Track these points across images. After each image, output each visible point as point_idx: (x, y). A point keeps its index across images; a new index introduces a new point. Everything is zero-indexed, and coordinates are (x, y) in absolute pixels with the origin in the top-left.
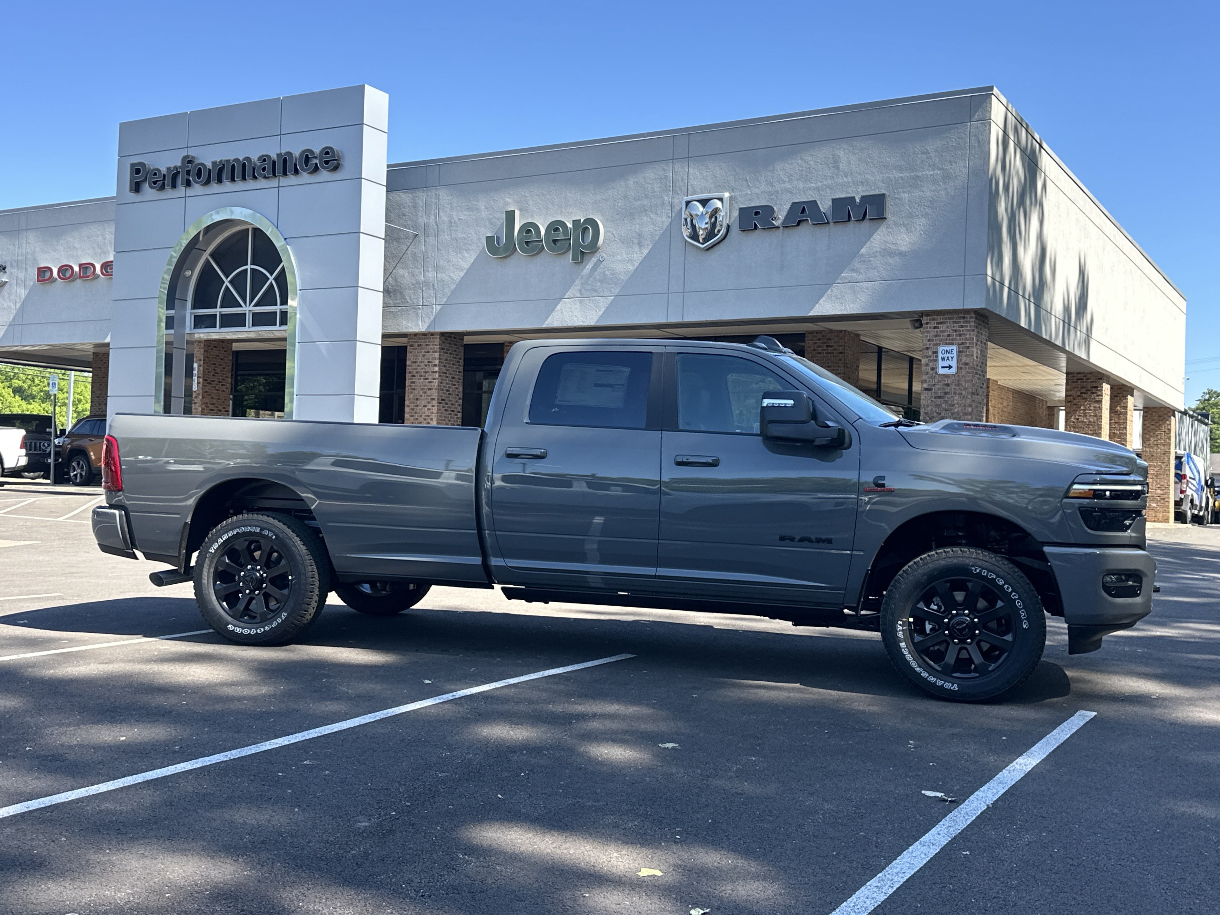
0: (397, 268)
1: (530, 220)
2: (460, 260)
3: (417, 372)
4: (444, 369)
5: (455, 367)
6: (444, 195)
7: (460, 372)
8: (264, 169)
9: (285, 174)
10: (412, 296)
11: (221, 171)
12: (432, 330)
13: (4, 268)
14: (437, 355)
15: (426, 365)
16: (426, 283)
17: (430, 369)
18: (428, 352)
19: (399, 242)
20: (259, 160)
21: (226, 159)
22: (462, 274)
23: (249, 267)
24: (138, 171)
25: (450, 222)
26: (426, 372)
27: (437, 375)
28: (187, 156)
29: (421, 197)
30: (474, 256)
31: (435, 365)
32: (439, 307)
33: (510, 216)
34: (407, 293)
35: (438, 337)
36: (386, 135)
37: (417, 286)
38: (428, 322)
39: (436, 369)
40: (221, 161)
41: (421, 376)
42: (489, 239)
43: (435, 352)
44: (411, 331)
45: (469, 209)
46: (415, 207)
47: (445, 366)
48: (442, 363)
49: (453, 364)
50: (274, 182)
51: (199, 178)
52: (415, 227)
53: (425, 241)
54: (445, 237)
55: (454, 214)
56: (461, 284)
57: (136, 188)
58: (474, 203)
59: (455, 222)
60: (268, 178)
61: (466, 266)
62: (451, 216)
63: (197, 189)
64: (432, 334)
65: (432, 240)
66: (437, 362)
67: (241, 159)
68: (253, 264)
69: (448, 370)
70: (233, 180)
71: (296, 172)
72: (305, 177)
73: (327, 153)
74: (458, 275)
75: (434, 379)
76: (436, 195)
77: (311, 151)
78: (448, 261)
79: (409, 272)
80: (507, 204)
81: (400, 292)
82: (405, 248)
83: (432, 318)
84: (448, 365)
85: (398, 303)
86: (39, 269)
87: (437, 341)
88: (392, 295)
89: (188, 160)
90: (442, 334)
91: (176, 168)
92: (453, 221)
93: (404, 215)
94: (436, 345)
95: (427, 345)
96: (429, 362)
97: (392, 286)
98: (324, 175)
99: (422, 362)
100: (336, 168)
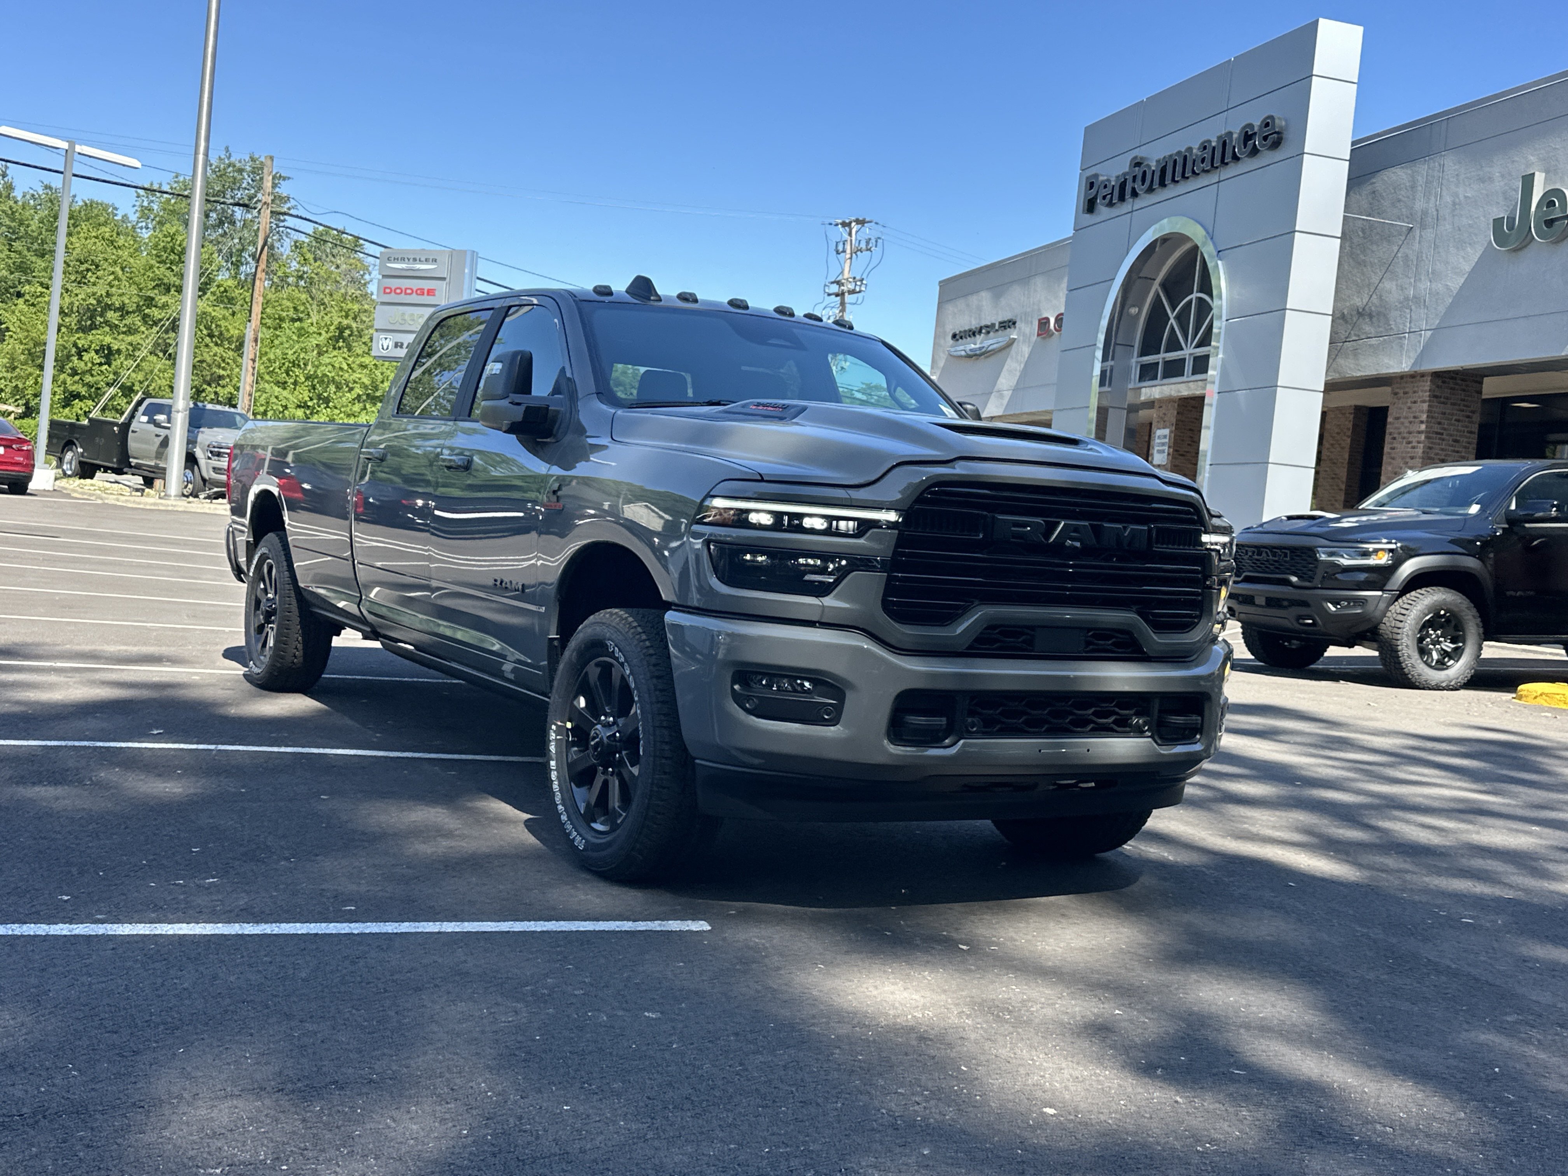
0: (1383, 280)
1: (1558, 186)
2: (1461, 260)
3: (1400, 433)
4: (1437, 428)
5: (1460, 424)
6: (1451, 164)
7: (1471, 432)
8: (1203, 161)
9: (1223, 163)
10: (1398, 320)
11: (1163, 171)
12: (1417, 369)
13: (1014, 323)
14: (1425, 406)
15: (1410, 422)
16: (1417, 299)
17: (1414, 428)
18: (1415, 402)
19: (1389, 241)
20: (1199, 149)
21: (1169, 154)
22: (1462, 280)
23: (1195, 295)
24: (1092, 185)
25: (1454, 204)
26: (1410, 433)
27: (1423, 437)
28: (1135, 158)
29: (1422, 169)
30: (1480, 250)
31: (1422, 422)
32: (1429, 333)
33: (1528, 181)
34: (1394, 314)
35: (1429, 378)
36: (1355, 86)
37: (1405, 303)
38: (1414, 355)
39: (1423, 427)
40: (1165, 157)
41: (1404, 438)
42: (1498, 222)
43: (1424, 402)
44: (1391, 371)
45: (1481, 180)
46: (1413, 187)
47: (1439, 423)
48: (1432, 417)
49: (1458, 421)
50: (1213, 178)
51: (1143, 184)
52: (1411, 217)
53: (1421, 236)
54: (1446, 227)
55: (1461, 191)
56: (1460, 298)
57: (1090, 206)
58: (1488, 169)
59: (1460, 204)
60: (1208, 171)
61: (1467, 268)
62: (1456, 195)
63: (1145, 200)
64: (1423, 375)
65: (1429, 234)
66: (1424, 417)
67: (1183, 150)
68: (1201, 292)
69: (1445, 429)
70: (1174, 180)
71: (1236, 158)
72: (1247, 164)
73: (1267, 125)
74: (1456, 283)
75: (1419, 442)
76: (1440, 165)
77: (1250, 126)
78: (1447, 263)
79: (1397, 285)
80: (1528, 165)
81: (1384, 315)
82: (1395, 248)
83: (1419, 351)
84: (1446, 422)
85: (1381, 332)
86: (1039, 320)
87: (1427, 385)
88: (1374, 319)
89: (1137, 163)
90: (1437, 375)
91: (1125, 174)
92: (1457, 200)
93: (1399, 201)
94: (1426, 391)
95: (1415, 392)
96: (1415, 417)
97: (1376, 307)
98: (1267, 157)
99: (1406, 418)
100: (1276, 144)
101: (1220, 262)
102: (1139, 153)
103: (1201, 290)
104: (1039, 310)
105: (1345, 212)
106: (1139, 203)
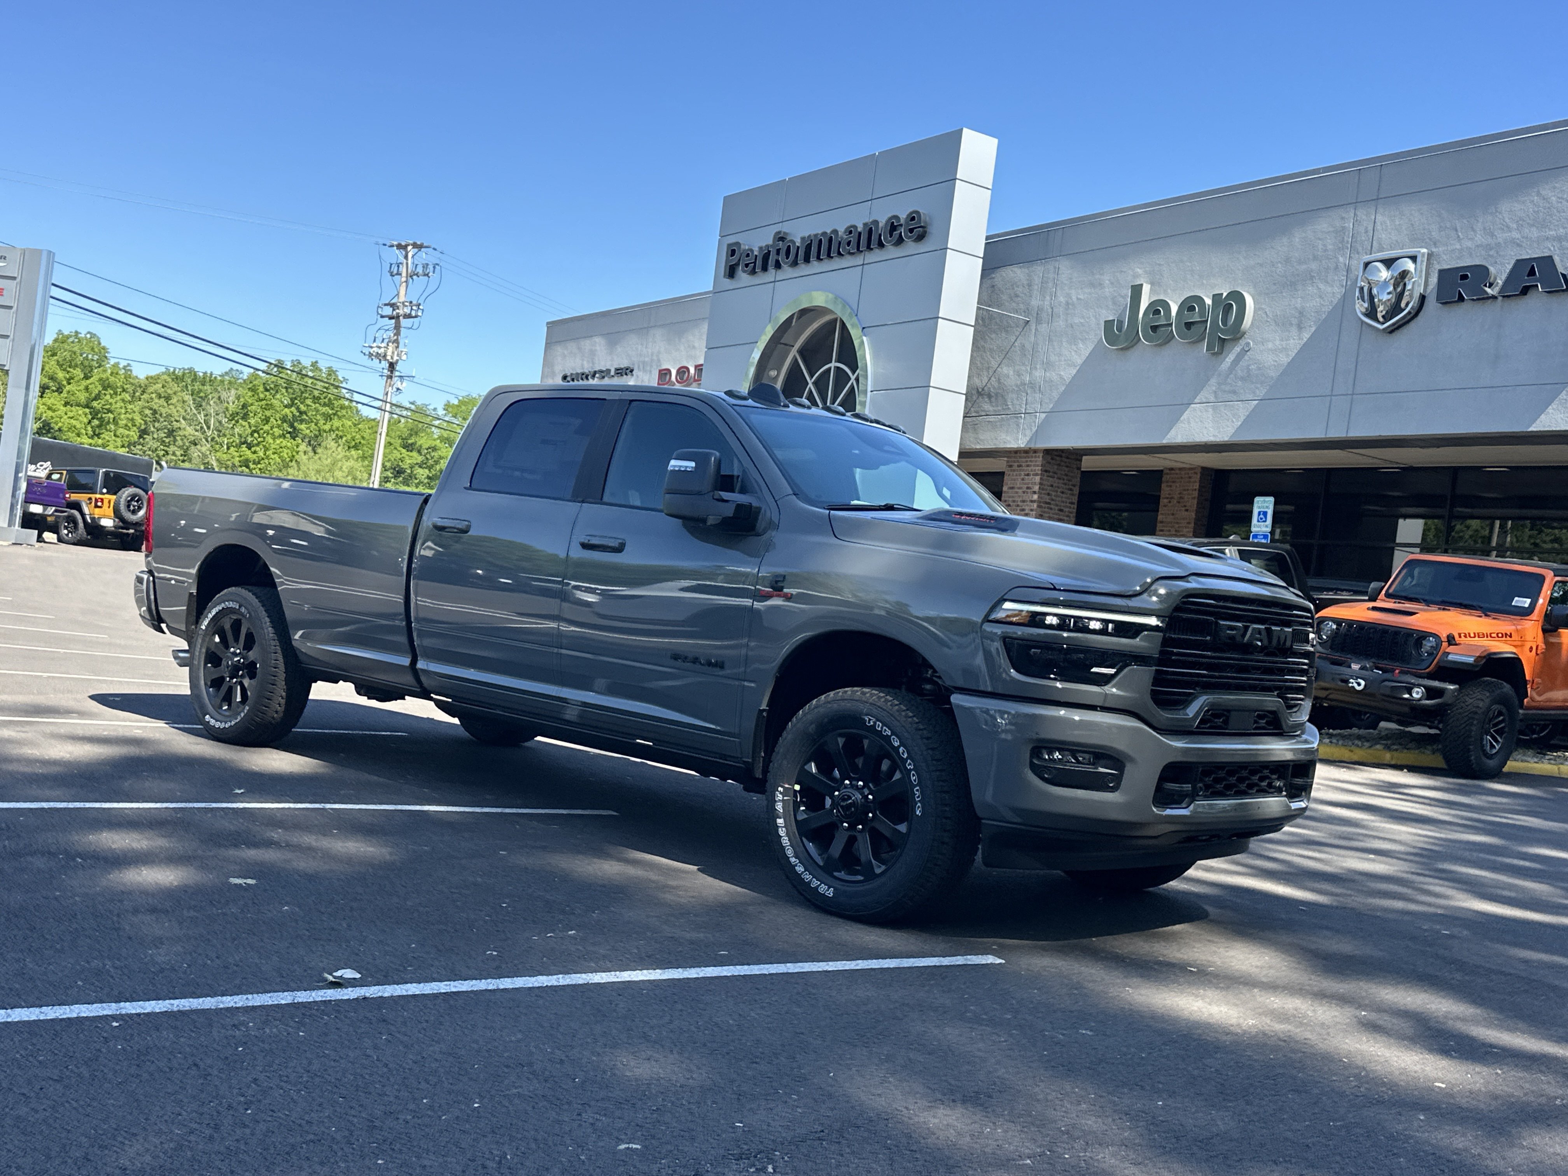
0: (1002, 365)
1: (1162, 297)
2: (1073, 353)
3: (1014, 501)
4: (1047, 498)
5: (1064, 496)
6: (1065, 269)
7: (1072, 503)
8: (849, 243)
9: (869, 248)
10: (1015, 402)
11: (809, 247)
12: (1032, 446)
13: (632, 371)
14: (1038, 479)
15: (1024, 492)
16: (1032, 385)
17: (1028, 497)
18: (1028, 475)
19: (1007, 331)
20: (845, 232)
21: (815, 233)
22: (1074, 372)
23: (833, 365)
24: (733, 252)
25: (1067, 304)
26: (1024, 501)
27: (1035, 505)
28: (779, 232)
29: (1038, 270)
30: (1091, 347)
31: (1035, 493)
32: (1043, 416)
33: (1137, 291)
34: (1011, 396)
35: (1041, 455)
36: (990, 192)
37: (1022, 388)
38: (1029, 434)
39: (1035, 497)
40: (810, 236)
41: (1018, 506)
42: (1108, 324)
43: (1037, 475)
44: (1008, 446)
45: (1092, 285)
46: (1030, 285)
47: (1049, 494)
48: (1043, 489)
49: (1063, 493)
50: (858, 260)
51: (787, 258)
52: (1027, 312)
53: (1036, 329)
54: (1060, 324)
55: (1073, 292)
56: (1073, 387)
57: (731, 272)
58: (1097, 276)
59: (1073, 305)
60: (853, 254)
61: (1079, 361)
62: (1069, 296)
63: (787, 272)
64: (1035, 451)
65: (1044, 328)
66: (1036, 488)
67: (829, 232)
68: (839, 362)
69: (1053, 500)
70: (819, 258)
71: (881, 245)
72: (891, 251)
73: (913, 219)
74: (1069, 373)
75: (1032, 510)
76: (1055, 268)
77: (896, 217)
78: (1060, 355)
79: (1014, 371)
80: (1136, 276)
81: (1002, 396)
82: (1013, 339)
83: (1034, 429)
84: (1053, 494)
85: (999, 411)
86: (660, 371)
87: (1039, 460)
88: (993, 399)
89: (781, 238)
90: (1048, 452)
91: (767, 246)
92: (1070, 301)
93: (1017, 296)
94: (1038, 466)
95: (1028, 466)
96: (1028, 488)
97: (994, 388)
98: (910, 247)
99: (1019, 488)
100: (921, 238)
101: (865, 338)
102: (785, 228)
103: (838, 361)
104: (659, 361)
105: (978, 303)
106: (781, 275)
